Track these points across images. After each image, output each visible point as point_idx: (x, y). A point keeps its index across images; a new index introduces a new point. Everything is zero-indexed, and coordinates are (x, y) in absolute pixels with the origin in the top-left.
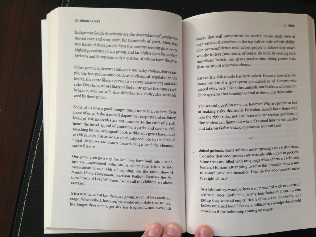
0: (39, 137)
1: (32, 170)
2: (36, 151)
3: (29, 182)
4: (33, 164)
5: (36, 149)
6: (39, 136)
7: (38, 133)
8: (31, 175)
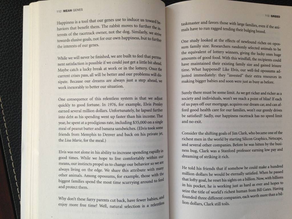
0: (8, 142)
1: (15, 176)
2: (11, 156)
3: (18, 189)
4: (14, 169)
5: (11, 154)
6: (8, 140)
7: (6, 138)
8: (16, 181)
